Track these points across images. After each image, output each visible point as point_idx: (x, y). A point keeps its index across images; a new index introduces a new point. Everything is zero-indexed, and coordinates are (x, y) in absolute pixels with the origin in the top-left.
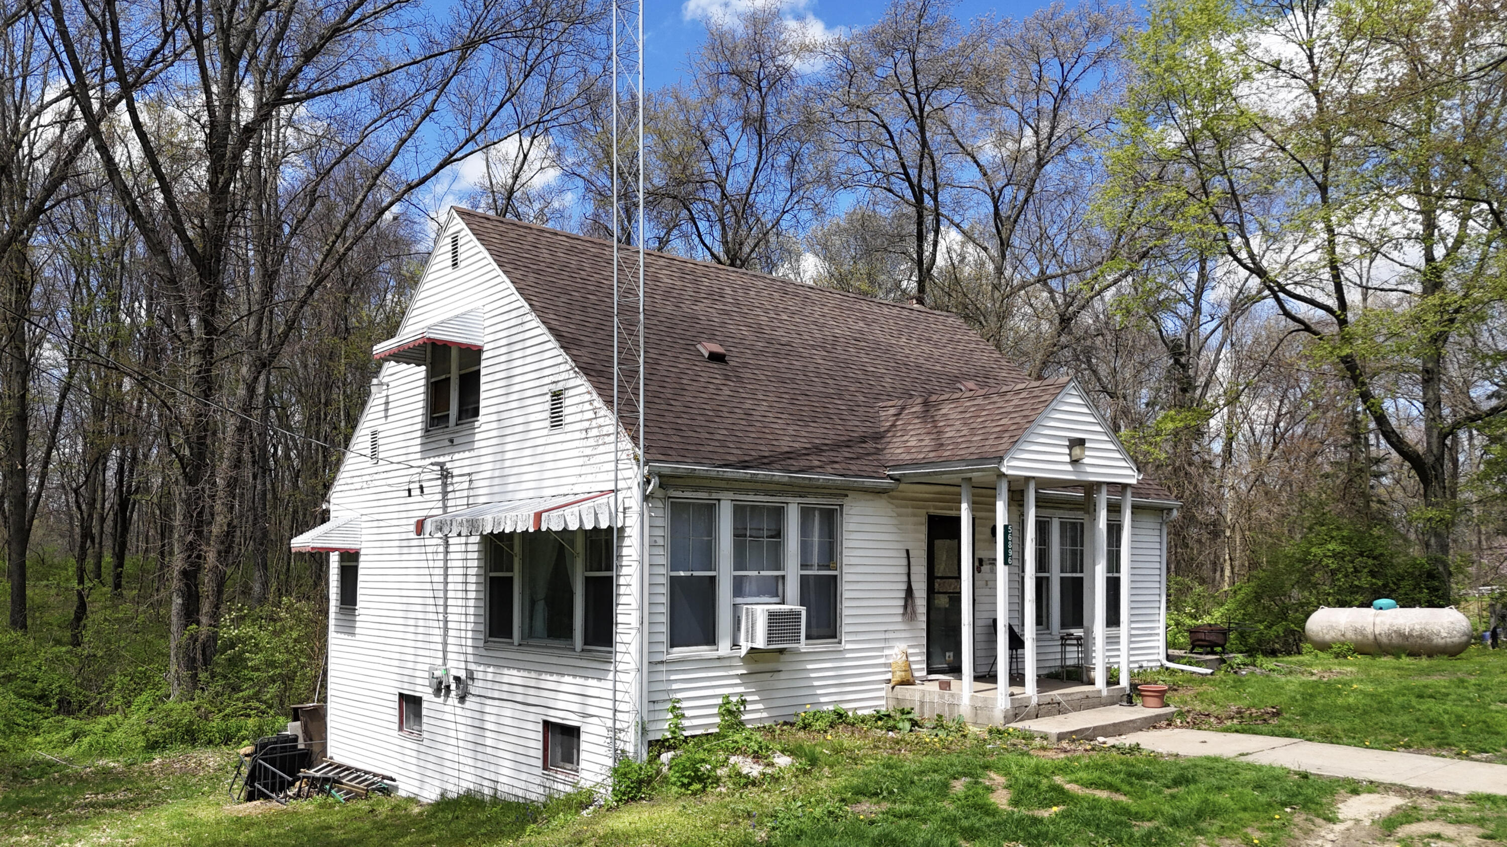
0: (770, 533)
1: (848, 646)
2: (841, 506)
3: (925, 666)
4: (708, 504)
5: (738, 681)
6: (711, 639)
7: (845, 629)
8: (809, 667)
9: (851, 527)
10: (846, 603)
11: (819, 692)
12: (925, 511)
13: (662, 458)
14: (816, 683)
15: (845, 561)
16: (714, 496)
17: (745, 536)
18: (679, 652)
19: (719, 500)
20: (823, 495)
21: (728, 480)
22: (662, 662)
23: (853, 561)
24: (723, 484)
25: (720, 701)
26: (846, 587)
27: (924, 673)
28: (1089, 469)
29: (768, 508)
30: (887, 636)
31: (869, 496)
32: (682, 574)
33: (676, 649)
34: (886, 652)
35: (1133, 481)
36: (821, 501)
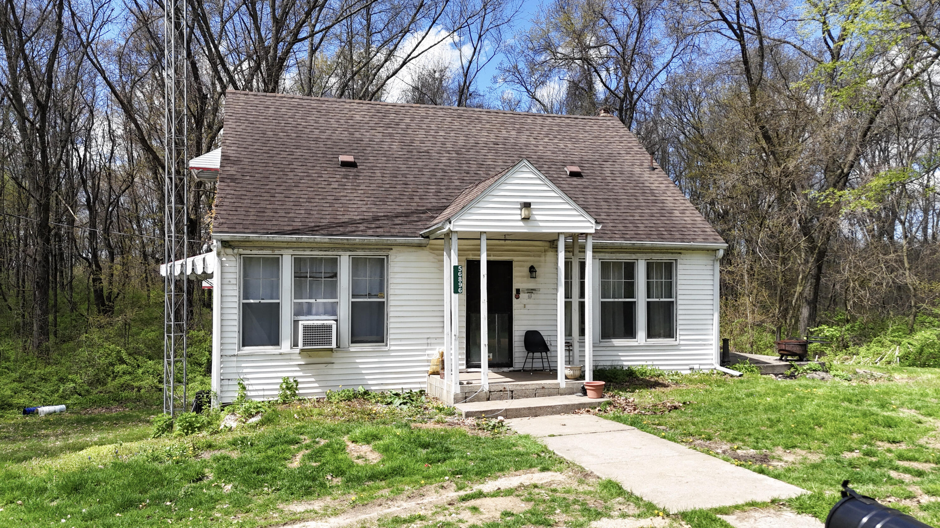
0: (328, 275)
1: (392, 348)
2: (387, 256)
3: (465, 362)
4: (272, 258)
5: (298, 369)
6: (276, 342)
7: (390, 336)
8: (358, 361)
9: (396, 270)
10: (391, 320)
11: (367, 377)
12: (465, 258)
13: (230, 230)
14: (364, 372)
15: (391, 292)
16: (277, 252)
17: (307, 277)
18: (248, 349)
19: (282, 255)
20: (370, 250)
21: (288, 242)
22: (234, 355)
23: (397, 292)
24: (285, 245)
25: (281, 381)
26: (391, 309)
27: (464, 367)
28: (541, 224)
29: (325, 259)
30: (429, 341)
31: (413, 249)
32: (252, 301)
33: (246, 348)
34: (428, 352)
35: (593, 231)
36: (372, 253)
